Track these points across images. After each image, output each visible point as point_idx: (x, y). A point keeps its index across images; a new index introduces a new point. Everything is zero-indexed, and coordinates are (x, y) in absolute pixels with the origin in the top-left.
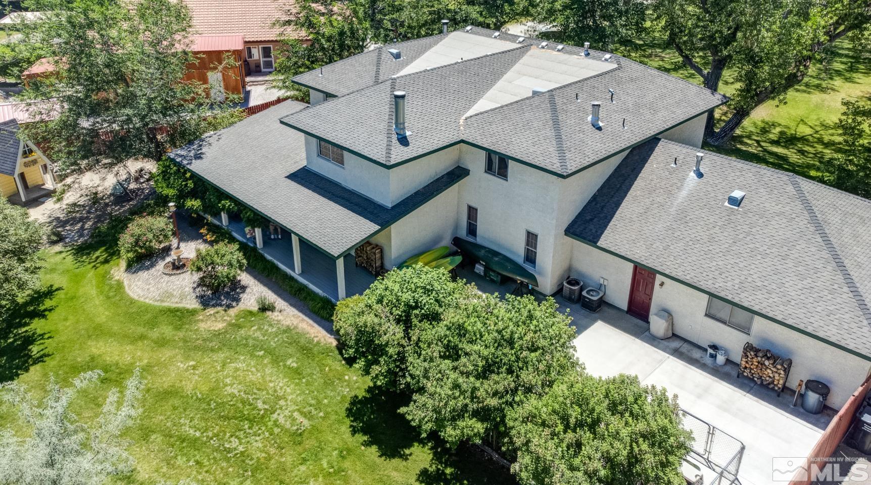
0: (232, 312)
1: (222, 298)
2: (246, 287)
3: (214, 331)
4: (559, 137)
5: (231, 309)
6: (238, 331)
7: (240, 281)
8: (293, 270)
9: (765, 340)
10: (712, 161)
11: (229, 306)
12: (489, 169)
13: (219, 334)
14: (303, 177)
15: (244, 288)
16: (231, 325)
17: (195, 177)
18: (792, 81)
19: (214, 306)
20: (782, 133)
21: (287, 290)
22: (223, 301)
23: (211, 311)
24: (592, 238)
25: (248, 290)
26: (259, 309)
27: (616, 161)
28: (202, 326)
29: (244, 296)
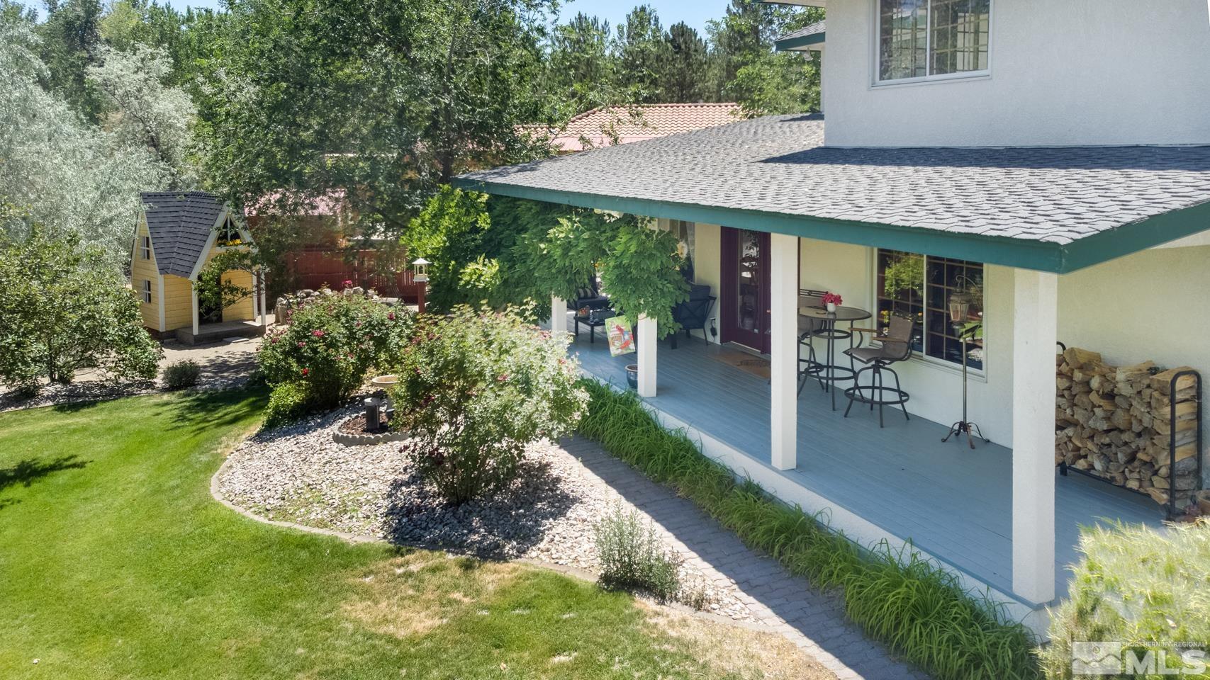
0: (492, 577)
1: (476, 522)
2: (574, 500)
3: (391, 639)
5: (490, 565)
6: (489, 659)
7: (558, 480)
8: (762, 452)
11: (491, 554)
13: (401, 661)
15: (562, 504)
16: (465, 626)
19: (433, 546)
21: (731, 529)
22: (473, 531)
23: (417, 561)
25: (575, 512)
26: (606, 578)
28: (357, 611)
29: (556, 528)
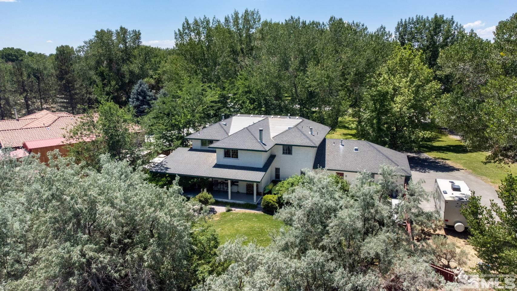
4: (308, 138)
10: (344, 141)
12: (284, 152)
24: (322, 167)
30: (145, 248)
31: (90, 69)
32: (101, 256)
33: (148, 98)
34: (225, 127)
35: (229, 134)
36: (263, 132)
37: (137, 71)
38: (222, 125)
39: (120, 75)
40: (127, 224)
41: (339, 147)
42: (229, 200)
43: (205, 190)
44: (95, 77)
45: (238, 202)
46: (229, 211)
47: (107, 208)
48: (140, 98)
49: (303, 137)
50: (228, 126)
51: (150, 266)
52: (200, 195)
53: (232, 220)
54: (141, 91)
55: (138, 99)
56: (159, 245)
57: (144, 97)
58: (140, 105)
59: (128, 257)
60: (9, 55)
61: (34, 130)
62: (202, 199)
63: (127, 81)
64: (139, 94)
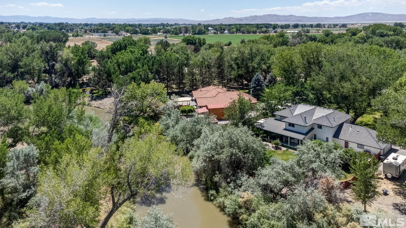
4: (330, 122)
9: (366, 150)
10: (353, 126)
12: (318, 128)
14: (285, 129)
17: (264, 130)
18: (363, 113)
20: (365, 123)
24: (338, 138)
27: (338, 126)
29: (282, 149)
30: (250, 154)
31: (232, 61)
32: (239, 153)
33: (261, 83)
34: (292, 111)
35: (294, 115)
36: (307, 118)
37: (256, 66)
38: (291, 110)
39: (247, 67)
40: (246, 147)
41: (349, 129)
42: (289, 145)
43: (279, 139)
44: (234, 65)
45: (292, 147)
46: (287, 150)
47: (241, 142)
48: (257, 83)
49: (328, 121)
50: (294, 110)
51: (251, 159)
52: (276, 141)
53: (287, 154)
54: (257, 79)
55: (255, 83)
56: (254, 154)
57: (259, 82)
58: (256, 86)
59: (245, 156)
60: (189, 40)
61: (209, 99)
62: (276, 143)
63: (251, 71)
64: (256, 80)
